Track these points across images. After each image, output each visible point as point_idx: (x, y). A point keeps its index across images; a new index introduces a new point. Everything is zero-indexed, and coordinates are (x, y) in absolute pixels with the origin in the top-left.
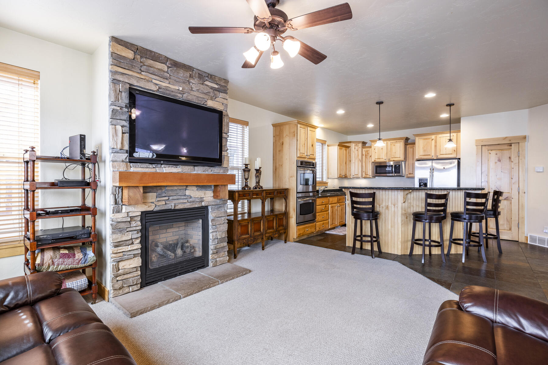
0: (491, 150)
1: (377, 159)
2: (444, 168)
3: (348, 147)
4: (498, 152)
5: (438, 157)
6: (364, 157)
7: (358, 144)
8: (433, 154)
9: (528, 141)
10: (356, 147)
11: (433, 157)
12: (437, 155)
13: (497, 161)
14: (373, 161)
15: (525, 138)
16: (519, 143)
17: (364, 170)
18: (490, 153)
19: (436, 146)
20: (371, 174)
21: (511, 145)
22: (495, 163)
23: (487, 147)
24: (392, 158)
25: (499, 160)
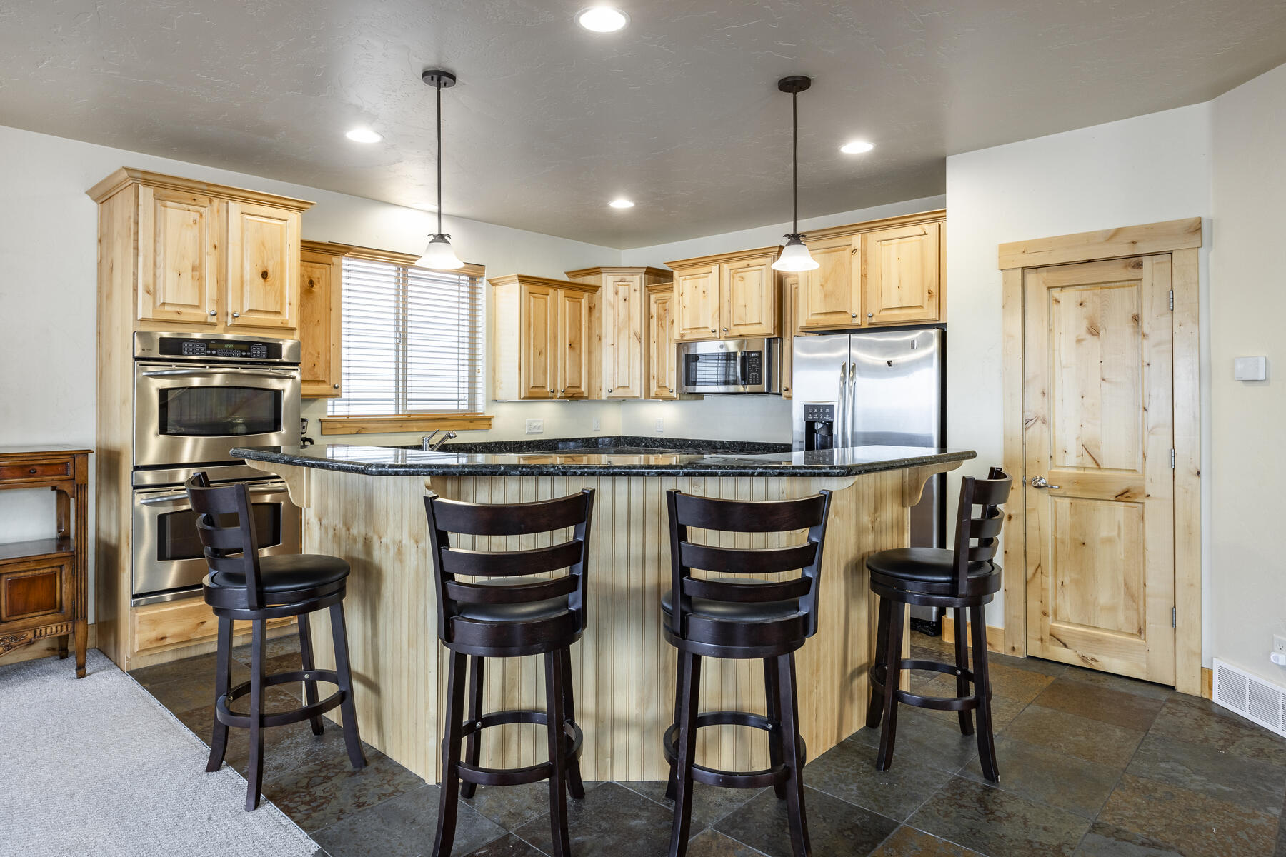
0: (1062, 287)
1: (689, 331)
2: (890, 363)
3: (594, 289)
4: (1087, 294)
5: (874, 320)
6: (654, 322)
7: (628, 278)
8: (856, 310)
9: (1211, 244)
10: (623, 290)
11: (858, 321)
12: (872, 309)
13: (1083, 331)
14: (677, 337)
15: (1195, 228)
16: (1171, 253)
17: (654, 371)
18: (1057, 301)
19: (864, 276)
20: (674, 387)
21: (1139, 265)
22: (1079, 341)
23: (1043, 274)
24: (735, 325)
25: (1094, 331)
